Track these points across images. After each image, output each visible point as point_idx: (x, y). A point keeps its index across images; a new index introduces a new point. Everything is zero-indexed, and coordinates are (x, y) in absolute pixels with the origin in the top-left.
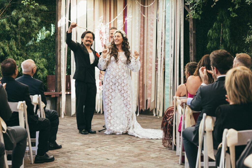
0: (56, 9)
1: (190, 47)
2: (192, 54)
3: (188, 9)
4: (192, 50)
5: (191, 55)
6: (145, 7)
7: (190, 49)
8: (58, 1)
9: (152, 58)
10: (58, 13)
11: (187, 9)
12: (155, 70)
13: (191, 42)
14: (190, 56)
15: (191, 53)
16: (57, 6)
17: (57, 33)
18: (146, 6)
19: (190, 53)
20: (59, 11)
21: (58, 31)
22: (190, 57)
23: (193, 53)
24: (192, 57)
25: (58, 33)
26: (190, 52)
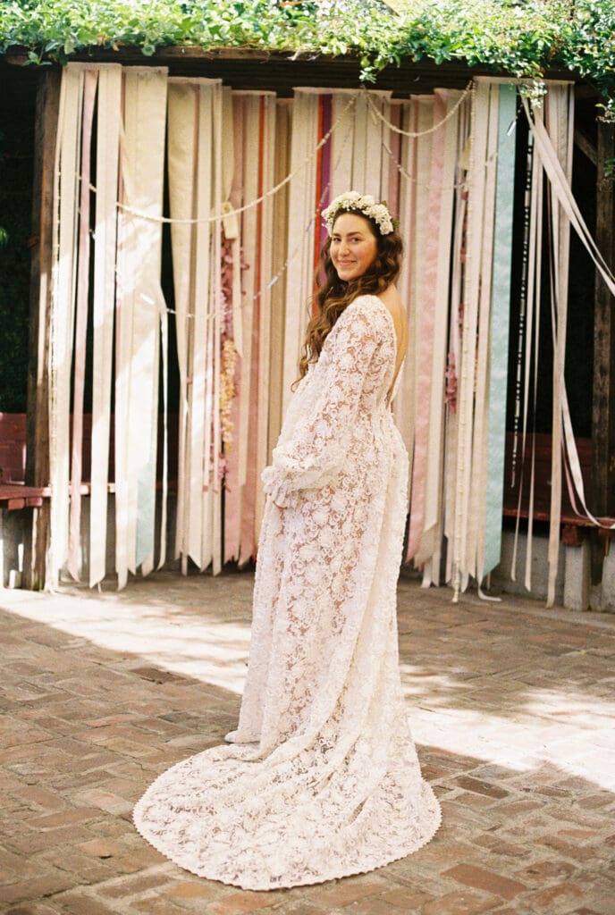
0: (37, 133)
1: (598, 310)
2: (606, 340)
3: (592, 151)
4: (604, 324)
5: (601, 345)
6: (408, 137)
7: (598, 319)
8: (45, 103)
9: (432, 350)
10: (43, 153)
11: (587, 149)
12: (443, 400)
13: (600, 289)
14: (597, 347)
15: (600, 334)
16: (40, 120)
17: (39, 235)
18: (412, 135)
19: (596, 335)
20: (47, 144)
21: (43, 227)
22: (596, 353)
23: (609, 336)
24: (603, 352)
25: (43, 237)
26: (596, 329)
